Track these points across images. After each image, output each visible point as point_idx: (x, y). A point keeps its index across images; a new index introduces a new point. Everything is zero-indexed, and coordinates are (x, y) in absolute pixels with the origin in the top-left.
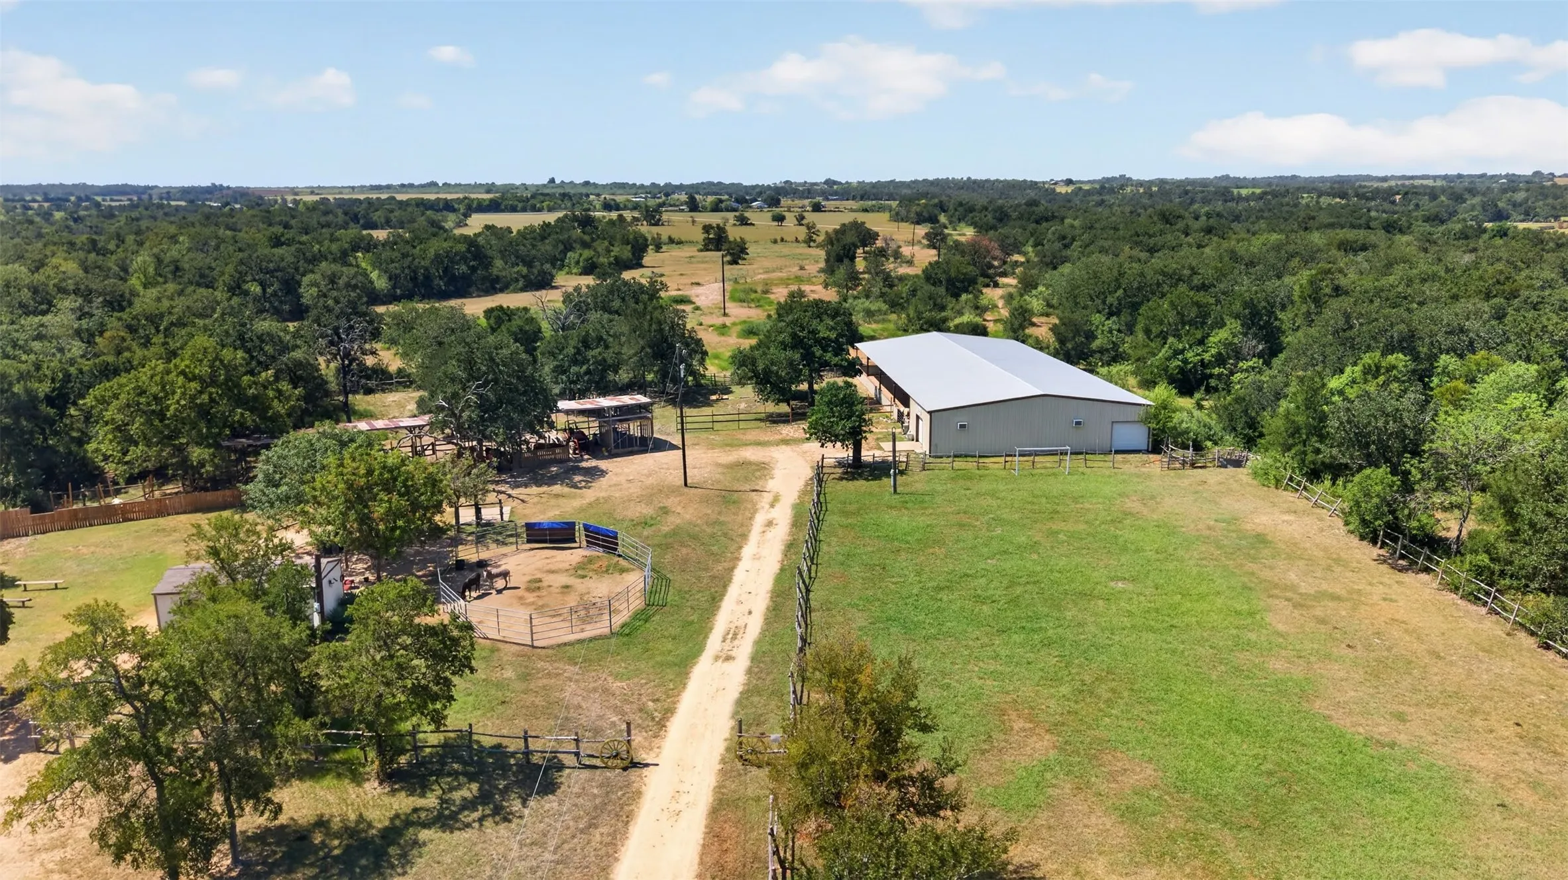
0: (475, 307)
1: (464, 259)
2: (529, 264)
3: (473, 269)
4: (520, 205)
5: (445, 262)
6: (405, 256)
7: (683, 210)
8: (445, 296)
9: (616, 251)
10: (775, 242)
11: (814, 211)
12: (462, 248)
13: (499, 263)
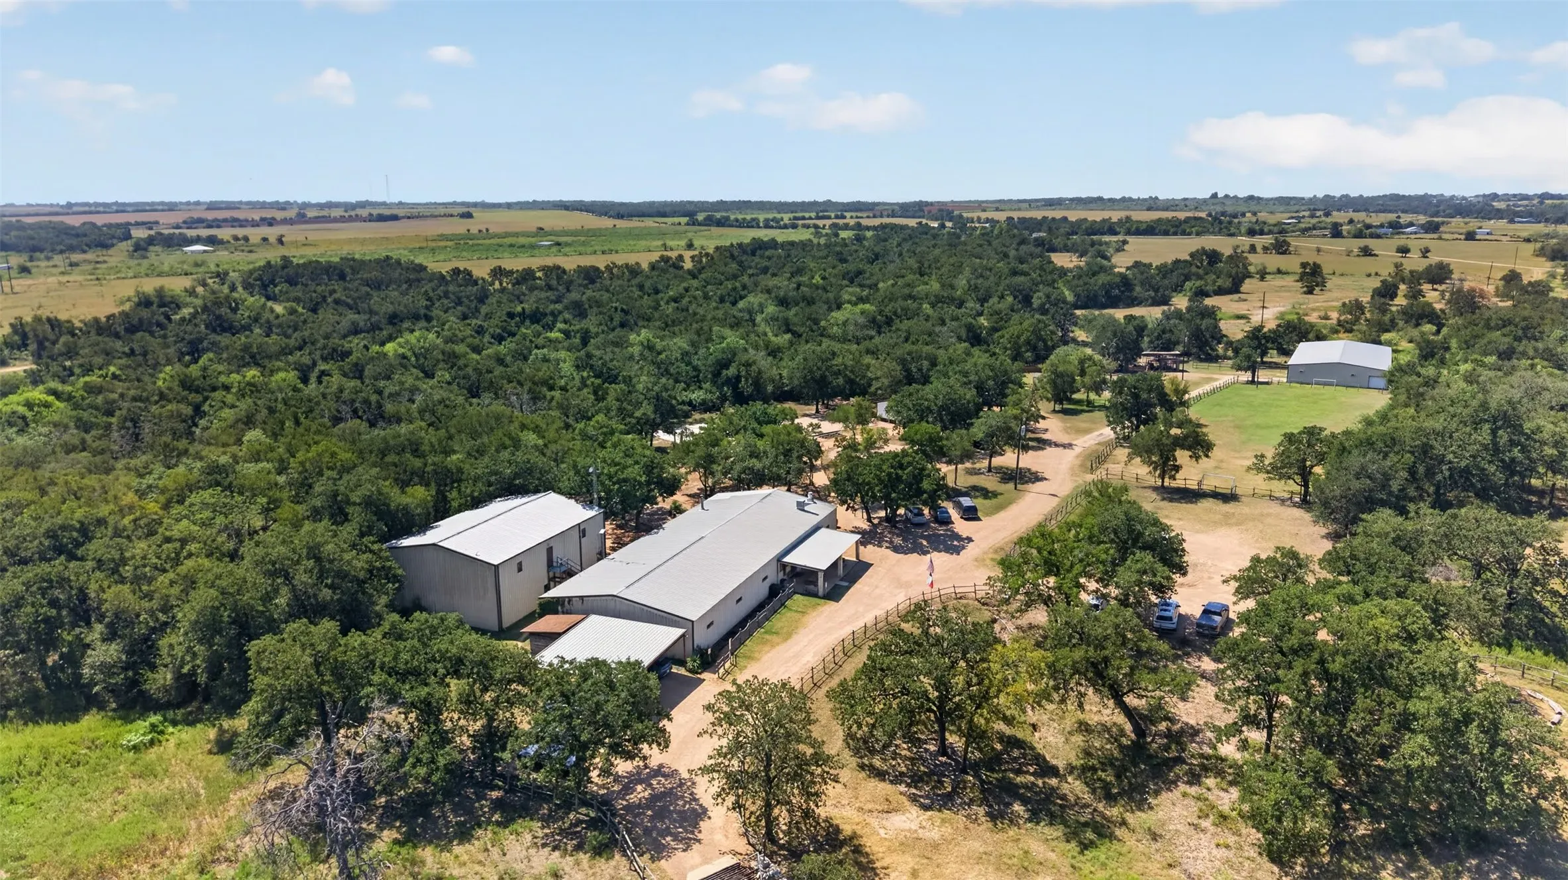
0: (1120, 314)
1: (1118, 287)
2: (1156, 291)
3: (1123, 292)
4: (1172, 230)
5: (1108, 288)
6: (1086, 284)
7: (1325, 236)
8: (1104, 307)
9: (1220, 282)
10: (1369, 275)
11: (1466, 239)
12: (1118, 280)
13: (1138, 289)
